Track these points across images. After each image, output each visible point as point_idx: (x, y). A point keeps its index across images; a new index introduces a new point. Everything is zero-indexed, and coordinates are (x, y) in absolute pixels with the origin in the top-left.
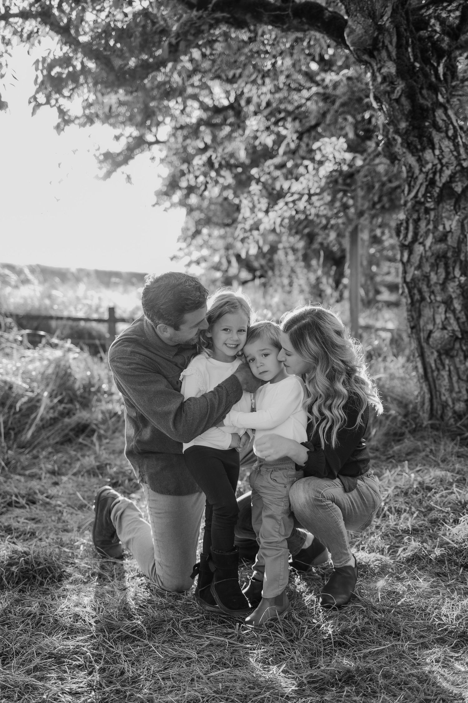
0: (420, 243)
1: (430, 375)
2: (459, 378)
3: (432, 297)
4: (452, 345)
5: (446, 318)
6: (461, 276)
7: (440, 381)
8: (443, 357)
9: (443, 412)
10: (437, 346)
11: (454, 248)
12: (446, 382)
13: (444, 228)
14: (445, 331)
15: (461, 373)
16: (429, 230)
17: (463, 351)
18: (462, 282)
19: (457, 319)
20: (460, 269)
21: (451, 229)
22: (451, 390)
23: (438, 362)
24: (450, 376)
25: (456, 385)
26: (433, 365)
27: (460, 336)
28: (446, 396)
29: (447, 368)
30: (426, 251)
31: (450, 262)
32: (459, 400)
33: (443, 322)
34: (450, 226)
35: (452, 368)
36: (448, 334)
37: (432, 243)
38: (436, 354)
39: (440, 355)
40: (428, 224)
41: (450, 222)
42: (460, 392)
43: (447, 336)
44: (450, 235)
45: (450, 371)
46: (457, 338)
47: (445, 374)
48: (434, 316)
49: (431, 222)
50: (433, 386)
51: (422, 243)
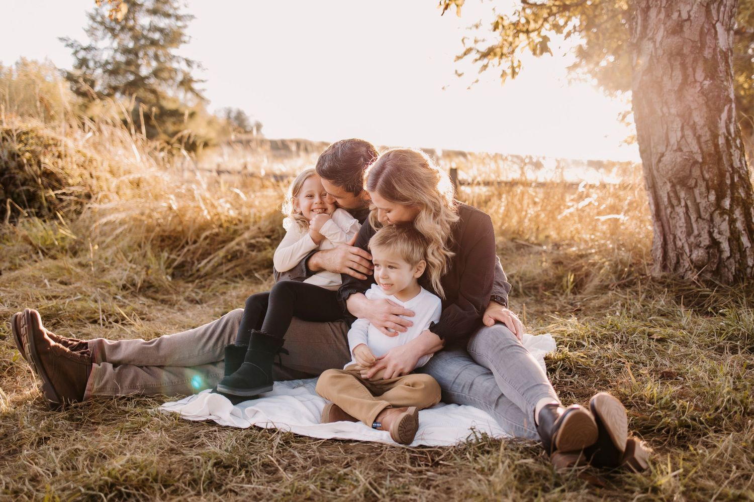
0: (649, 39)
1: (663, 213)
2: (699, 217)
3: (665, 110)
4: (688, 171)
5: (683, 136)
6: (705, 79)
7: (674, 221)
8: (678, 187)
9: (678, 262)
10: (667, 173)
11: (693, 42)
12: (682, 222)
13: (680, 15)
14: (679, 153)
15: (702, 209)
16: (660, 19)
17: (704, 179)
18: (705, 87)
19: (698, 138)
20: (705, 70)
21: (689, 16)
22: (689, 233)
23: (672, 194)
24: (687, 213)
25: (695, 226)
26: (666, 200)
27: (700, 160)
28: (682, 241)
29: (683, 204)
30: (656, 49)
31: (689, 60)
32: (698, 246)
33: (678, 142)
34: (689, 12)
35: (689, 203)
36: (681, 157)
37: (663, 37)
38: (669, 186)
39: (673, 186)
40: (659, 12)
41: (688, 8)
42: (699, 235)
43: (679, 160)
44: (687, 24)
45: (686, 206)
46: (696, 162)
47: (681, 210)
48: (667, 134)
49: (663, 9)
50: (667, 228)
51: (652, 39)
